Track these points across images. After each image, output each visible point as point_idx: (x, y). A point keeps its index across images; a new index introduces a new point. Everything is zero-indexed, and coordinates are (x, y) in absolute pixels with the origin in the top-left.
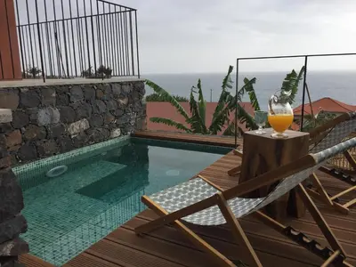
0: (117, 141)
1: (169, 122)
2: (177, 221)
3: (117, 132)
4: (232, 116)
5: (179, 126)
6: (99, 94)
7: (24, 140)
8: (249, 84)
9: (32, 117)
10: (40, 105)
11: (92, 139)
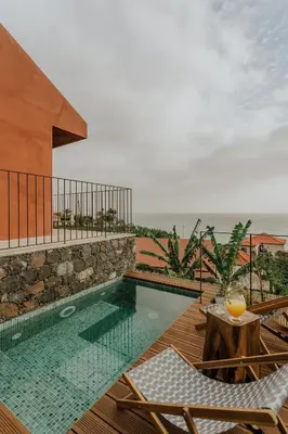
0: (114, 281)
1: (152, 254)
2: (153, 414)
3: (114, 275)
4: (198, 252)
5: (160, 258)
6: (103, 248)
7: (46, 288)
8: (210, 231)
9: (54, 269)
10: (60, 261)
11: (95, 282)
